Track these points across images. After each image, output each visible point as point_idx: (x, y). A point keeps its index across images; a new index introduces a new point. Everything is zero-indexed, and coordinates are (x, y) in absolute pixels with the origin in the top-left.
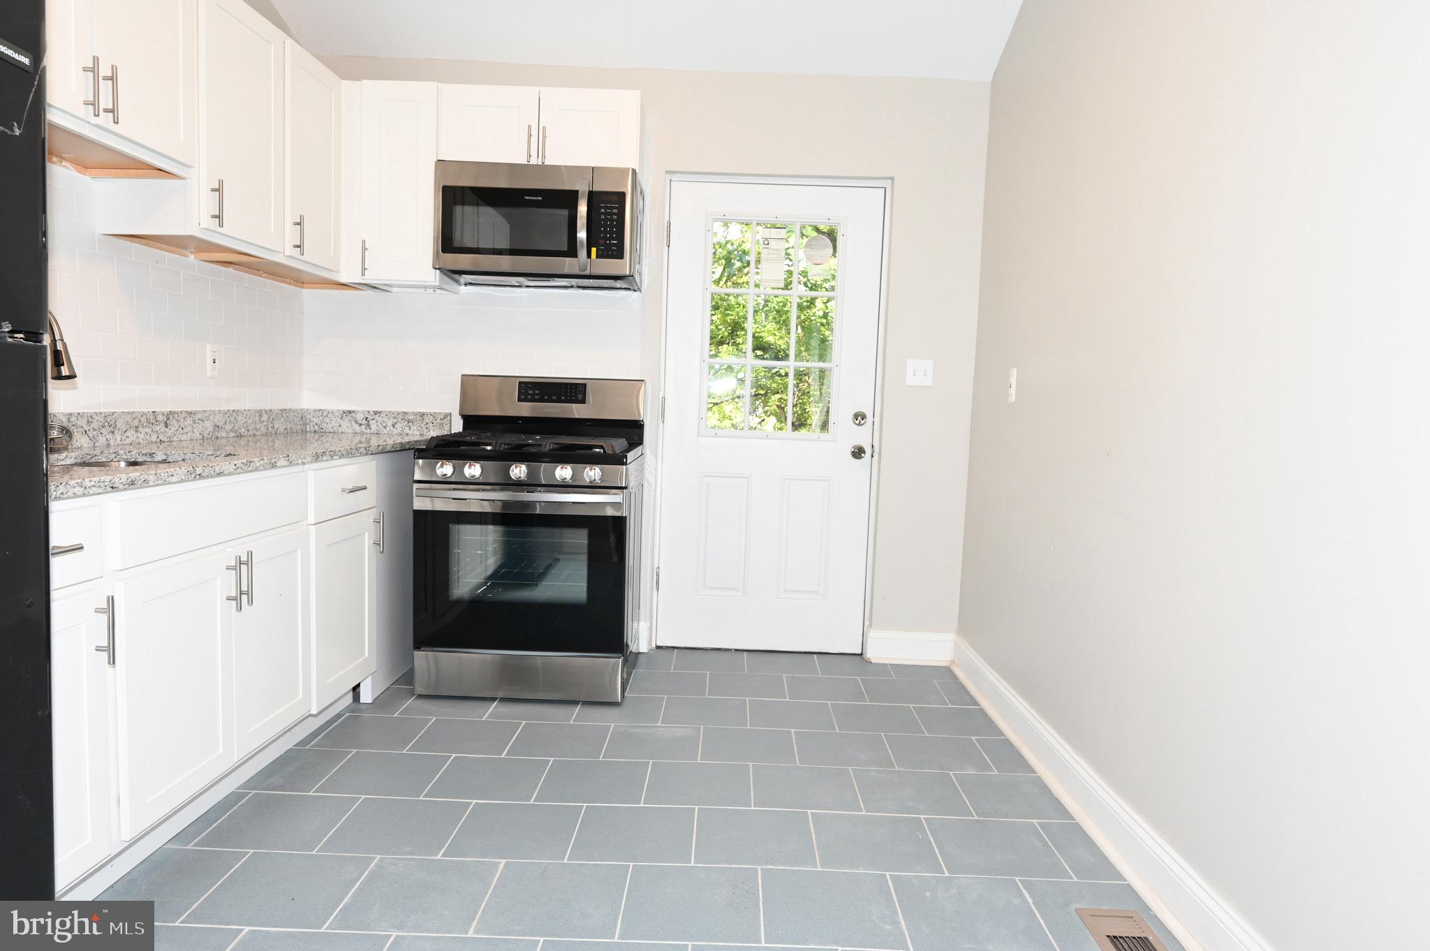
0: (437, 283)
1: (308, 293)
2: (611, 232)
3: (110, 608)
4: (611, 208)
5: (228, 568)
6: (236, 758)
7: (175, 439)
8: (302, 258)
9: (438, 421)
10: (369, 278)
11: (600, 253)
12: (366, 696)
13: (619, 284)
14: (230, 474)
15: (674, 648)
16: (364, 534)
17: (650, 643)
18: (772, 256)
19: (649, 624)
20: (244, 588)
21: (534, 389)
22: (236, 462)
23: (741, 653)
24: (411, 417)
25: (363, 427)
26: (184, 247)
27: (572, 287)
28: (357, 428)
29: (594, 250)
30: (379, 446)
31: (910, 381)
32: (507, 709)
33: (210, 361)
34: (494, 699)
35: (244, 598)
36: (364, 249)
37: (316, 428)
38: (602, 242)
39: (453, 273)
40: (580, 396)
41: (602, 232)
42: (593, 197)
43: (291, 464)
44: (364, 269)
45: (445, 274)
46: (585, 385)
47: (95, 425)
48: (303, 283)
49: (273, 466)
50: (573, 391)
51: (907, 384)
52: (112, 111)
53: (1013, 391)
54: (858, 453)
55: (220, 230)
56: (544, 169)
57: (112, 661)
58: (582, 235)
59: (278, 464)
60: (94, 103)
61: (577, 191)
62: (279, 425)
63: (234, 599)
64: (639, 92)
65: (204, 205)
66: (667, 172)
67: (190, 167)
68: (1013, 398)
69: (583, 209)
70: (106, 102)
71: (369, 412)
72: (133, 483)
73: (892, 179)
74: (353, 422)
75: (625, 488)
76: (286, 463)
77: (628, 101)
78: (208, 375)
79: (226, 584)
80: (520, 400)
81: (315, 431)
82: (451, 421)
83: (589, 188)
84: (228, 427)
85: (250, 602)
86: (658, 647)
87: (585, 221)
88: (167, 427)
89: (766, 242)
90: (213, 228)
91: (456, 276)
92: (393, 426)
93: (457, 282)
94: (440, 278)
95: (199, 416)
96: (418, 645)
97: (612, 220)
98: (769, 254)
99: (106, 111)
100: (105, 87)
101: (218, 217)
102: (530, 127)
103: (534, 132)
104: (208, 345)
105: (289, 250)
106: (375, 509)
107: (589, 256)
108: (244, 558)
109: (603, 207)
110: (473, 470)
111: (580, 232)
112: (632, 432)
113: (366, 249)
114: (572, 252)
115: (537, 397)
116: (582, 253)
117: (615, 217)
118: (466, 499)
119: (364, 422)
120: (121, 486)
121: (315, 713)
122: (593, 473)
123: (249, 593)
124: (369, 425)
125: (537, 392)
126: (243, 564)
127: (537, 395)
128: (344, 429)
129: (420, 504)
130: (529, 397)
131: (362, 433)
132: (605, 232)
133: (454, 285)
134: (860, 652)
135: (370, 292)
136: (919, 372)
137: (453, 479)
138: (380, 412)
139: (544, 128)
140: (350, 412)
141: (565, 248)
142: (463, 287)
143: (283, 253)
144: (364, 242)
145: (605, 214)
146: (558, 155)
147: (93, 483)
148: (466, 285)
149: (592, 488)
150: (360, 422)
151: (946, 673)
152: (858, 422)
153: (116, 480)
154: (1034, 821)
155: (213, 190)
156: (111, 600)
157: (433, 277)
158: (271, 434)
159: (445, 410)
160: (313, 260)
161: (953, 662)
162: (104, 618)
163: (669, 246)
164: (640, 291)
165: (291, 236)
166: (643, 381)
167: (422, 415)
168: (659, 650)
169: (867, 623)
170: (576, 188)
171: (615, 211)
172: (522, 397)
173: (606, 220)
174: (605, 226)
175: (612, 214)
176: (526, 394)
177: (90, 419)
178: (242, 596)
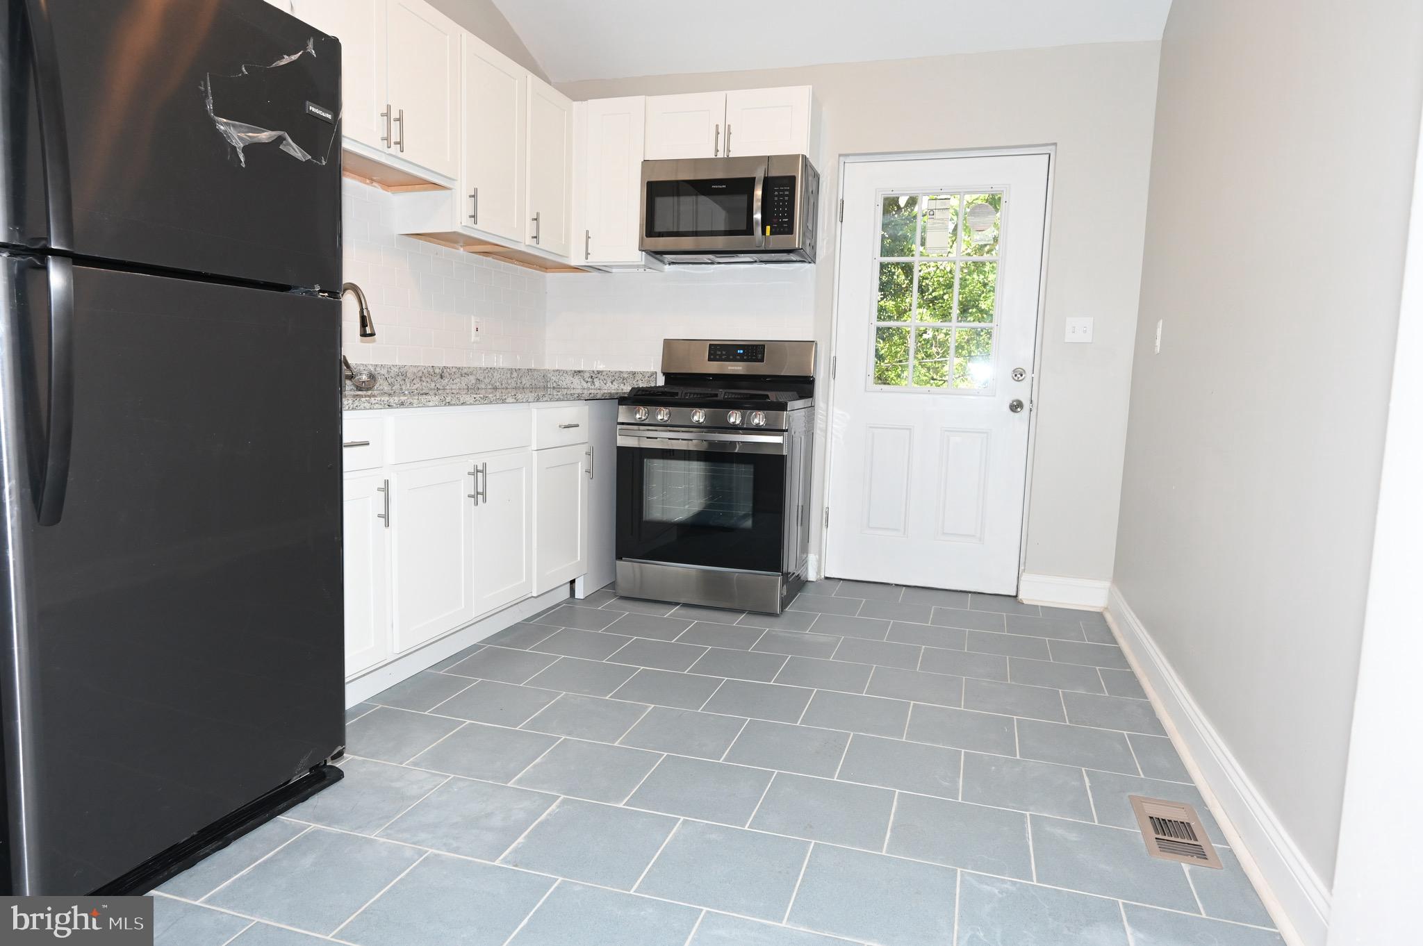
0: (643, 263)
1: (550, 276)
2: (783, 212)
3: (386, 489)
4: (784, 190)
5: (469, 474)
6: (473, 614)
7: (448, 387)
8: (538, 246)
9: (646, 378)
10: (594, 260)
11: (773, 230)
12: (580, 594)
13: (793, 257)
14: (471, 404)
15: (841, 579)
16: (578, 463)
17: (819, 572)
18: (937, 225)
19: (817, 556)
20: (480, 490)
21: (720, 351)
22: (475, 396)
23: (899, 588)
24: (626, 376)
25: (589, 384)
26: (456, 242)
27: (756, 262)
28: (585, 385)
29: (768, 228)
30: (590, 394)
31: (1069, 337)
32: (684, 611)
33: (474, 329)
34: (677, 604)
35: (480, 497)
36: (588, 237)
37: (555, 385)
38: (775, 220)
39: (657, 254)
40: (760, 356)
41: (774, 212)
42: (768, 183)
43: (517, 401)
44: (587, 254)
45: (650, 255)
46: (763, 346)
47: (392, 374)
48: (547, 269)
49: (504, 401)
50: (753, 351)
51: (1066, 341)
52: (399, 143)
53: (1158, 342)
54: (1016, 406)
55: (475, 226)
56: (729, 161)
57: (387, 525)
58: (758, 216)
59: (507, 401)
60: (387, 139)
61: (755, 178)
62: (526, 381)
63: (473, 496)
64: (811, 86)
65: (465, 207)
66: (840, 155)
67: (454, 180)
68: (1158, 350)
69: (758, 193)
70: (395, 137)
71: (593, 371)
72: (402, 404)
73: (1055, 144)
74: (582, 380)
75: (787, 431)
76: (514, 400)
77: (801, 96)
78: (472, 340)
79: (466, 485)
80: (710, 359)
81: (554, 388)
82: (656, 378)
83: (765, 174)
84: (487, 381)
85: (485, 500)
86: (827, 578)
87: (760, 204)
88: (442, 378)
89: (932, 213)
90: (470, 225)
91: (658, 256)
92: (612, 382)
93: (662, 262)
94: (646, 259)
95: (465, 371)
96: (619, 557)
97: (784, 201)
98: (934, 223)
99: (396, 143)
100: (395, 126)
101: (473, 216)
102: (717, 126)
103: (721, 130)
104: (473, 317)
105: (529, 241)
106: (587, 445)
107: (764, 232)
108: (480, 468)
109: (777, 191)
110: (662, 415)
111: (756, 213)
112: (803, 386)
113: (589, 237)
114: (749, 231)
115: (723, 357)
116: (758, 230)
117: (786, 198)
118: (657, 438)
119: (590, 380)
120: (395, 405)
121: (535, 595)
122: (759, 419)
123: (484, 494)
124: (593, 382)
125: (724, 353)
126: (479, 472)
127: (724, 355)
128: (575, 385)
129: (623, 441)
130: (718, 357)
131: (589, 389)
132: (778, 212)
133: (659, 265)
134: (1015, 594)
135: (595, 274)
136: (1079, 329)
137: (646, 422)
138: (602, 372)
139: (729, 126)
140: (579, 372)
141: (744, 227)
142: (667, 267)
143: (524, 243)
144: (587, 232)
145: (779, 196)
146: (740, 150)
147: (376, 401)
148: (669, 264)
149: (758, 430)
150: (587, 379)
151: (1098, 618)
152: (1016, 378)
153: (392, 400)
154: (1125, 732)
155: (470, 196)
156: (387, 482)
157: (639, 257)
158: (520, 388)
159: (652, 370)
160: (547, 247)
161: (1106, 608)
162: (382, 494)
163: (842, 222)
164: (815, 263)
165: (530, 229)
166: (814, 341)
167: (634, 373)
168: (827, 581)
169: (1022, 568)
170: (754, 176)
171: (787, 193)
172: (712, 357)
173: (779, 201)
174: (778, 207)
175: (784, 196)
176: (715, 355)
177: (389, 370)
178: (479, 495)
